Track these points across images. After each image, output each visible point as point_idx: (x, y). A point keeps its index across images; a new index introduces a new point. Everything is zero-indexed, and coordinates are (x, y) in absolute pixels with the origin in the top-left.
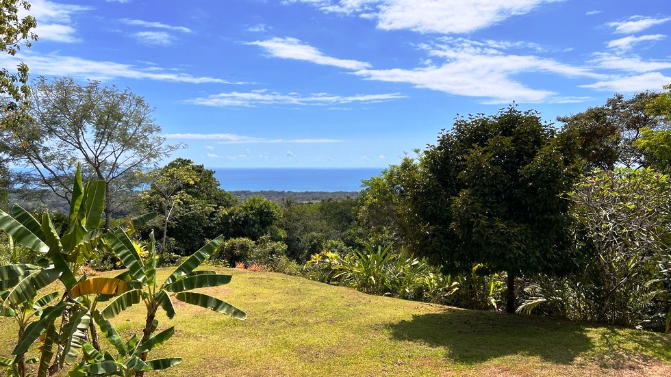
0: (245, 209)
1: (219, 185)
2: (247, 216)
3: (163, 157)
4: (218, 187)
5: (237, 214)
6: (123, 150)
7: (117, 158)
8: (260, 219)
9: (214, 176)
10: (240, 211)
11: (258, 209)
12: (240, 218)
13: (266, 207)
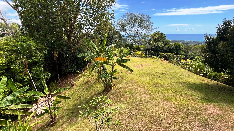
0: (173, 45)
2: (173, 47)
3: (153, 31)
4: (166, 39)
5: (170, 47)
6: (144, 29)
8: (177, 48)
10: (171, 46)
11: (176, 46)
12: (171, 48)
13: (179, 45)
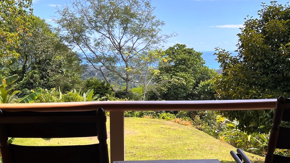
1: (204, 63)
4: (204, 65)
6: (138, 39)
7: (134, 44)
9: (201, 56)
